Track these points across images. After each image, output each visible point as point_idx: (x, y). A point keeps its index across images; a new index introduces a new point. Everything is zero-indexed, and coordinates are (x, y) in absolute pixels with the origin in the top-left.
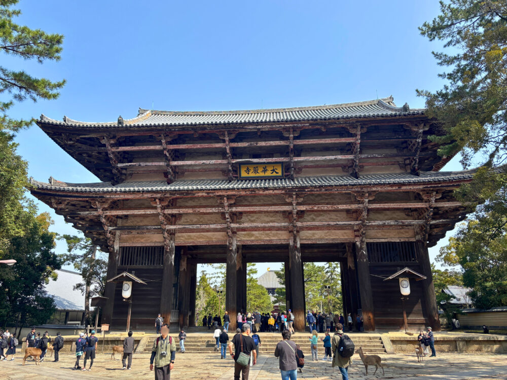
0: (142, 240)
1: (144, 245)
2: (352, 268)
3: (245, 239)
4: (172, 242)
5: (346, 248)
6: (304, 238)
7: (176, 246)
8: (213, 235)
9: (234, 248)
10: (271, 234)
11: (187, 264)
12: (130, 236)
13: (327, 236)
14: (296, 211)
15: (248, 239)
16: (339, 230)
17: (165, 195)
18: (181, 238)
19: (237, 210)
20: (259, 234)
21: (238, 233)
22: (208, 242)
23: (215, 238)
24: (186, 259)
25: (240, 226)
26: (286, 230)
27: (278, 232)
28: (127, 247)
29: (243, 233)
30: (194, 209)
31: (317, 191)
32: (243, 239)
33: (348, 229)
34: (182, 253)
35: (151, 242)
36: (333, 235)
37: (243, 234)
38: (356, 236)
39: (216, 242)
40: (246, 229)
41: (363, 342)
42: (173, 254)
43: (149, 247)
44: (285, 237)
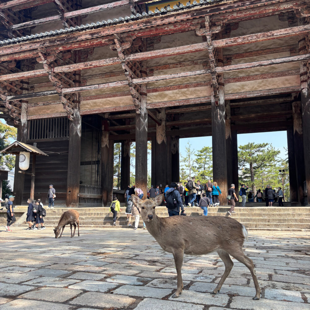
0: (49, 112)
1: (50, 117)
2: (299, 133)
3: (157, 101)
4: (76, 110)
5: (292, 109)
6: (230, 92)
7: (81, 115)
8: (121, 100)
9: (143, 111)
10: (187, 92)
11: (109, 140)
12: (36, 108)
13: (261, 87)
14: (211, 47)
15: (160, 101)
16: (279, 76)
17: (44, 43)
18: (87, 106)
19: (135, 57)
20: (173, 93)
21: (148, 94)
22: (115, 108)
23: (123, 103)
24: (108, 135)
25: (144, 81)
26: (207, 85)
27: (197, 88)
28: (34, 120)
29: (154, 94)
30: (86, 63)
31: (238, 6)
32: (155, 101)
33: (292, 74)
34: (103, 129)
35: (57, 112)
36: (270, 84)
37: (155, 96)
38: (302, 82)
39: (123, 108)
40: (158, 89)
41: (299, 215)
42: (78, 123)
43: (55, 118)
44: (205, 94)
